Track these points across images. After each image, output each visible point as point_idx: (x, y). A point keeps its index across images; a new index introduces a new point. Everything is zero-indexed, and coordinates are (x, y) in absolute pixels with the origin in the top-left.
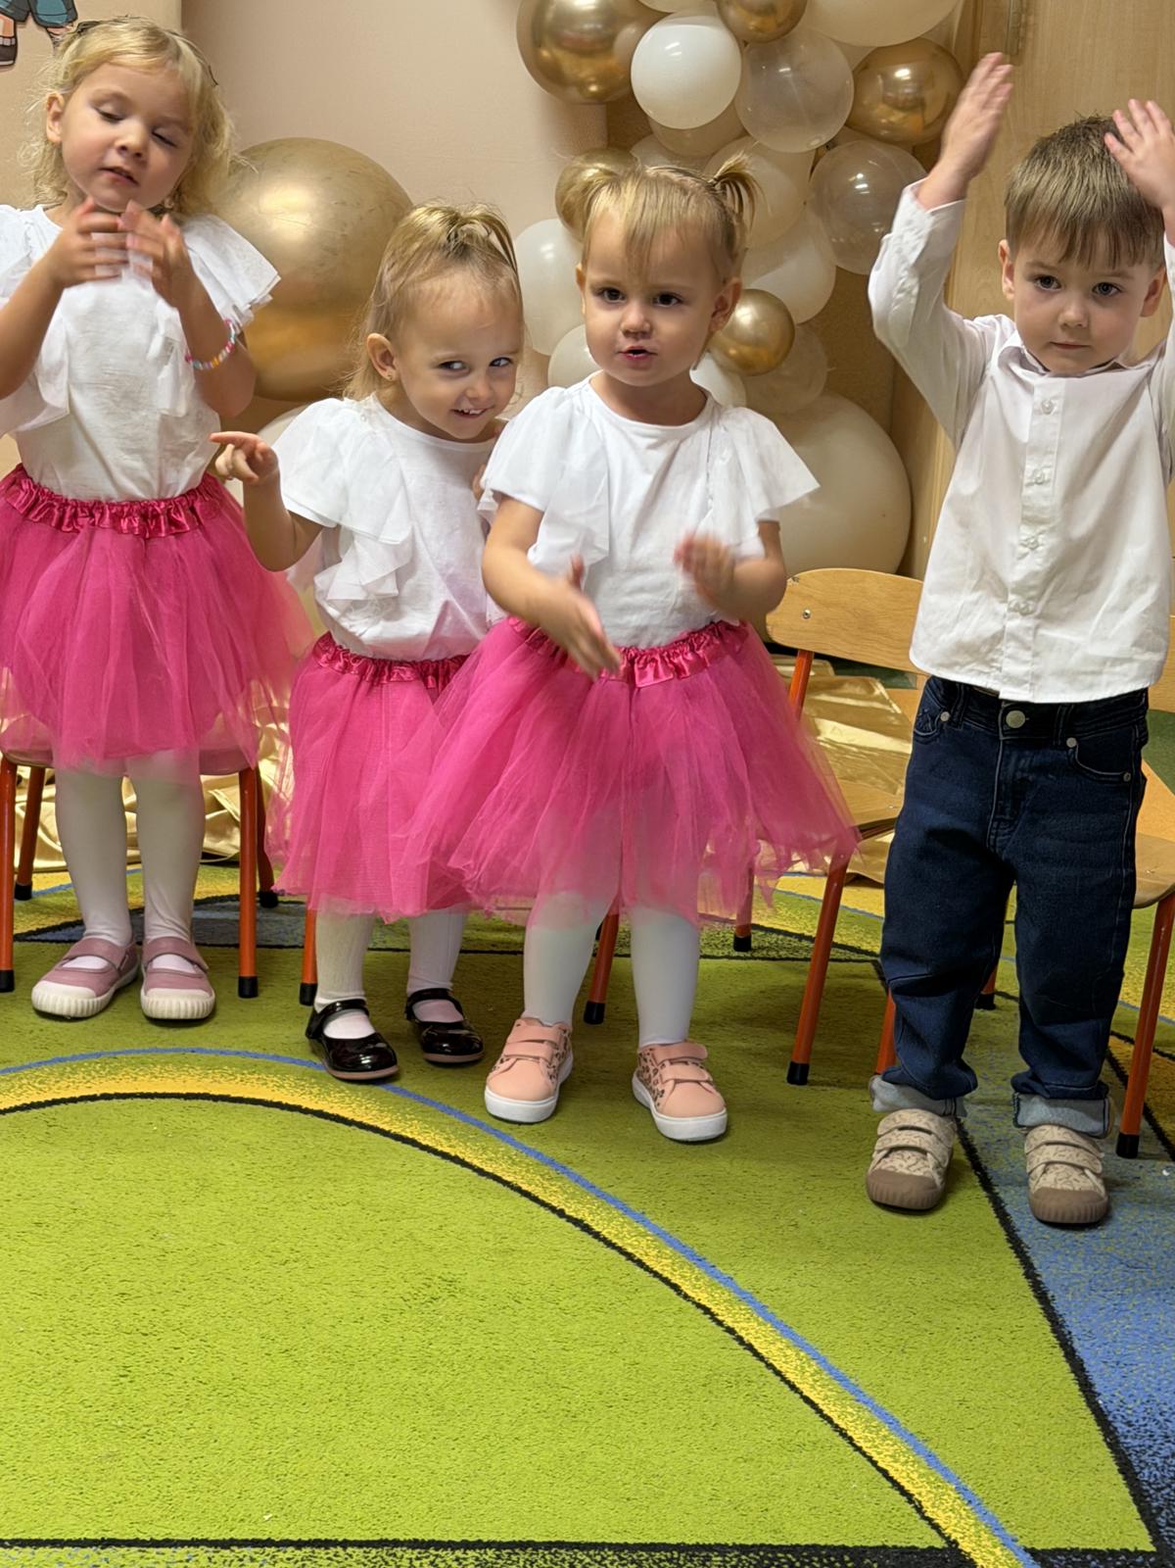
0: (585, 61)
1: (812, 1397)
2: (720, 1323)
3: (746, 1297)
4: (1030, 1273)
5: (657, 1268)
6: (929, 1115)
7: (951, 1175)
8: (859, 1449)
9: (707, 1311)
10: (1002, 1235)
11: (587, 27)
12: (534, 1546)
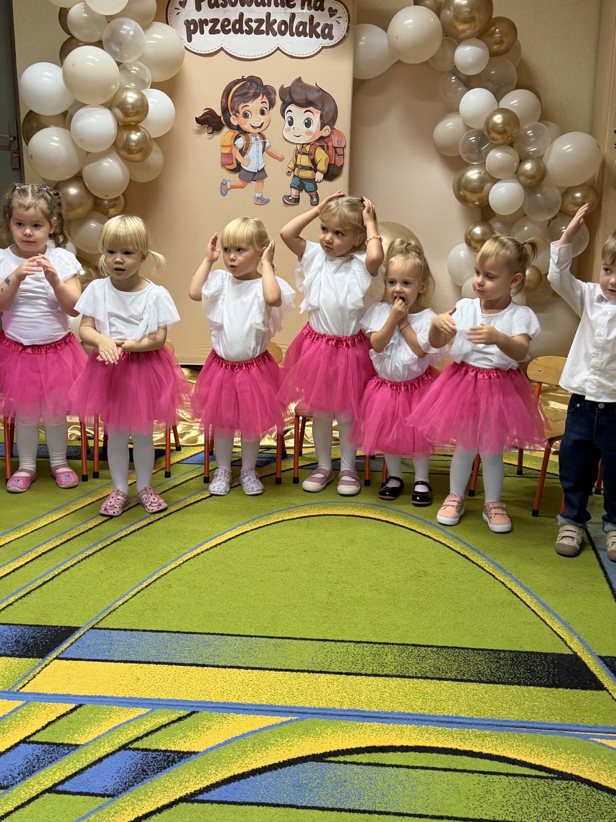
0: (474, 195)
1: (534, 609)
2: (507, 587)
3: (515, 580)
4: (606, 575)
5: (488, 570)
6: (575, 527)
7: (582, 546)
8: (548, 625)
9: (503, 583)
10: (598, 564)
11: (475, 184)
12: (448, 647)
